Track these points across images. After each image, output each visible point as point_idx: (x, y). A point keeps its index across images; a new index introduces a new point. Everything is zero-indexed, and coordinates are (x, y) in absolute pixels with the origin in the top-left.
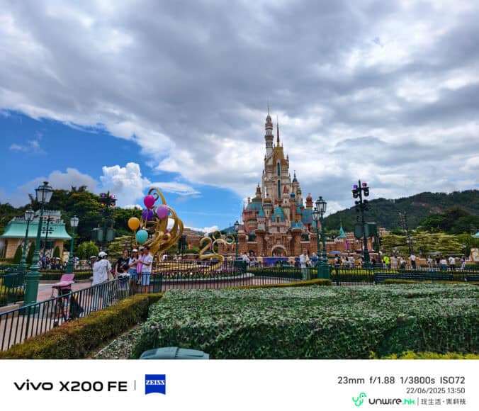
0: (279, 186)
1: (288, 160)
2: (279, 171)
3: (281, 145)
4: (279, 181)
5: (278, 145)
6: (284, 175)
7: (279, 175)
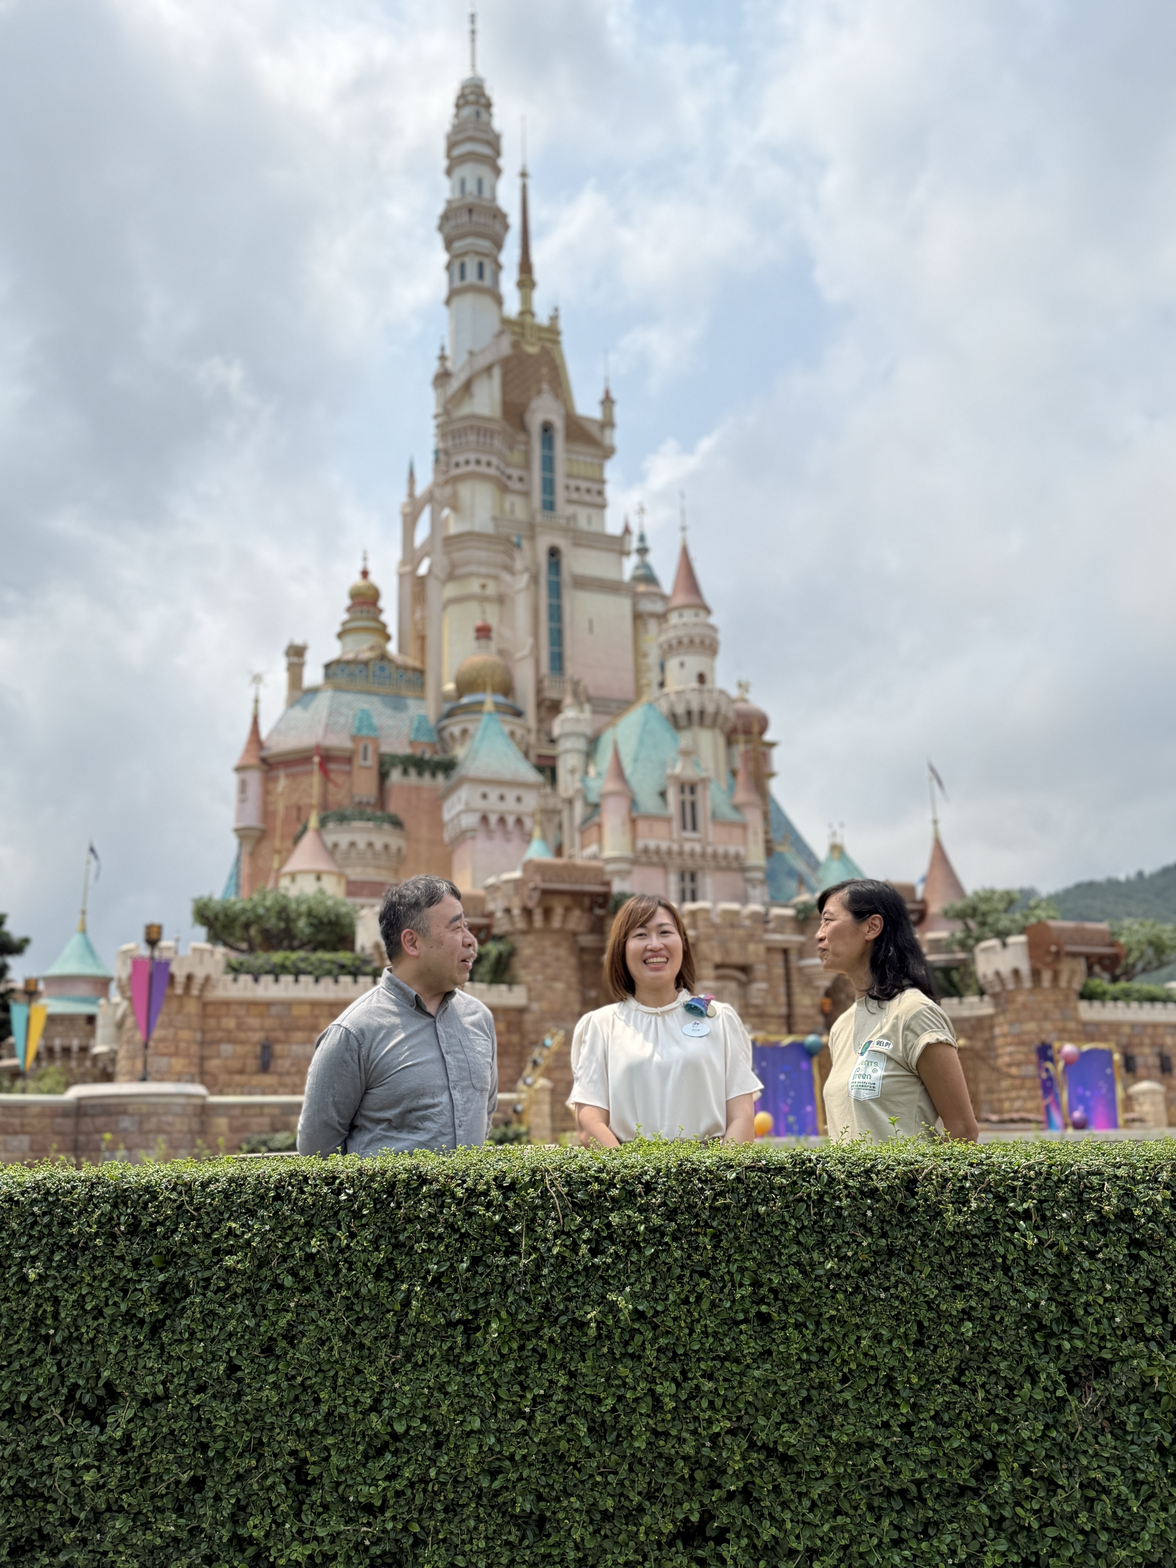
0: (555, 590)
1: (608, 423)
2: (548, 486)
3: (542, 317)
4: (554, 553)
5: (527, 311)
6: (583, 518)
7: (549, 506)
